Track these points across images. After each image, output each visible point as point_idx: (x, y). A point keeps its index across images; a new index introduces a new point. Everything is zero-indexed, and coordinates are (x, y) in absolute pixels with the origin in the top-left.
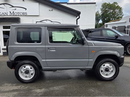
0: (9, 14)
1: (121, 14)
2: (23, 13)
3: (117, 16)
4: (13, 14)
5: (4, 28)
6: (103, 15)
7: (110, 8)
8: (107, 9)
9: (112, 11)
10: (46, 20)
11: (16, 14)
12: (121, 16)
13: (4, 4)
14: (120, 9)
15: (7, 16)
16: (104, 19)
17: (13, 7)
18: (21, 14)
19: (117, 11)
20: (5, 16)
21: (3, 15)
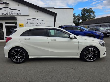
0: (9, 14)
1: (94, 16)
2: (18, 14)
3: (91, 17)
5: (6, 24)
6: (82, 16)
8: (85, 13)
9: (88, 14)
11: (13, 14)
13: (5, 8)
15: (8, 15)
16: (83, 19)
17: (11, 9)
19: (92, 14)
20: (6, 15)
21: (5, 15)
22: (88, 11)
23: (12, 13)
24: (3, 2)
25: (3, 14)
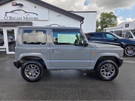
0: (23, 19)
1: (116, 22)
2: (35, 18)
3: (113, 23)
4: (26, 19)
6: (101, 22)
7: (108, 17)
8: (105, 18)
9: (109, 19)
10: (54, 24)
12: (116, 23)
13: (19, 10)
14: (115, 17)
15: (21, 20)
16: (103, 26)
18: (33, 19)
19: (113, 19)
20: (20, 20)
21: (18, 19)
22: (108, 16)
23: (27, 17)
24: (16, 3)
25: (15, 18)
